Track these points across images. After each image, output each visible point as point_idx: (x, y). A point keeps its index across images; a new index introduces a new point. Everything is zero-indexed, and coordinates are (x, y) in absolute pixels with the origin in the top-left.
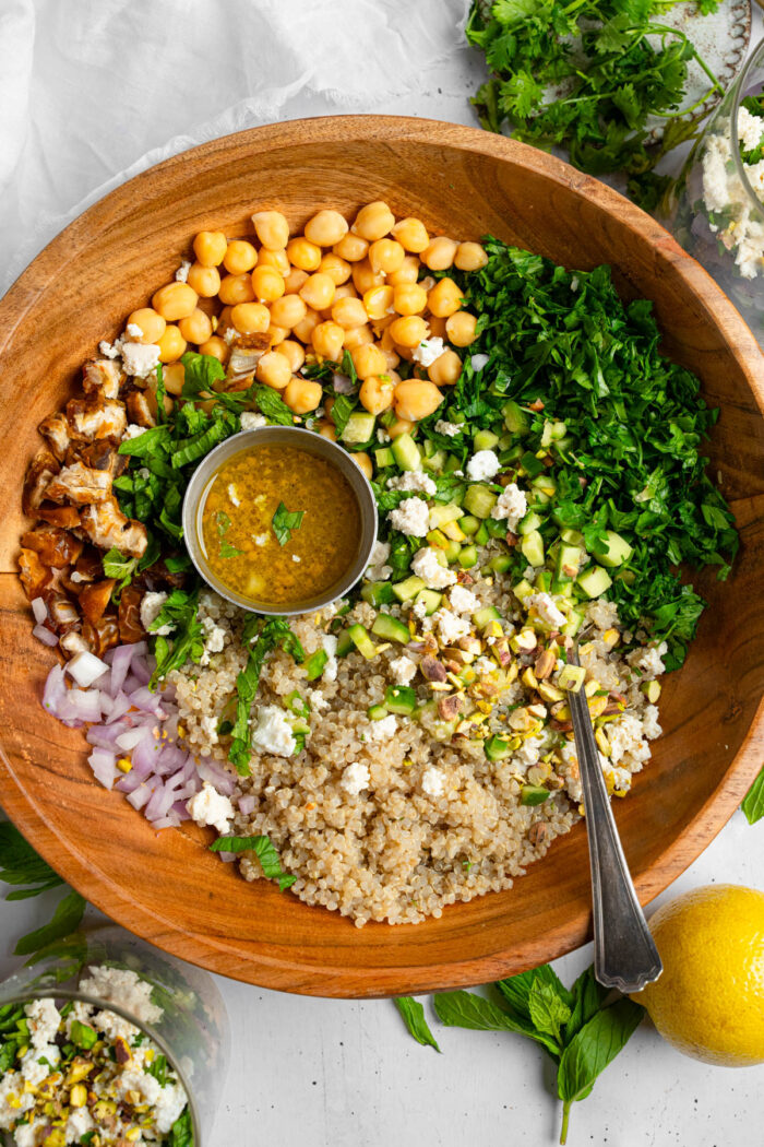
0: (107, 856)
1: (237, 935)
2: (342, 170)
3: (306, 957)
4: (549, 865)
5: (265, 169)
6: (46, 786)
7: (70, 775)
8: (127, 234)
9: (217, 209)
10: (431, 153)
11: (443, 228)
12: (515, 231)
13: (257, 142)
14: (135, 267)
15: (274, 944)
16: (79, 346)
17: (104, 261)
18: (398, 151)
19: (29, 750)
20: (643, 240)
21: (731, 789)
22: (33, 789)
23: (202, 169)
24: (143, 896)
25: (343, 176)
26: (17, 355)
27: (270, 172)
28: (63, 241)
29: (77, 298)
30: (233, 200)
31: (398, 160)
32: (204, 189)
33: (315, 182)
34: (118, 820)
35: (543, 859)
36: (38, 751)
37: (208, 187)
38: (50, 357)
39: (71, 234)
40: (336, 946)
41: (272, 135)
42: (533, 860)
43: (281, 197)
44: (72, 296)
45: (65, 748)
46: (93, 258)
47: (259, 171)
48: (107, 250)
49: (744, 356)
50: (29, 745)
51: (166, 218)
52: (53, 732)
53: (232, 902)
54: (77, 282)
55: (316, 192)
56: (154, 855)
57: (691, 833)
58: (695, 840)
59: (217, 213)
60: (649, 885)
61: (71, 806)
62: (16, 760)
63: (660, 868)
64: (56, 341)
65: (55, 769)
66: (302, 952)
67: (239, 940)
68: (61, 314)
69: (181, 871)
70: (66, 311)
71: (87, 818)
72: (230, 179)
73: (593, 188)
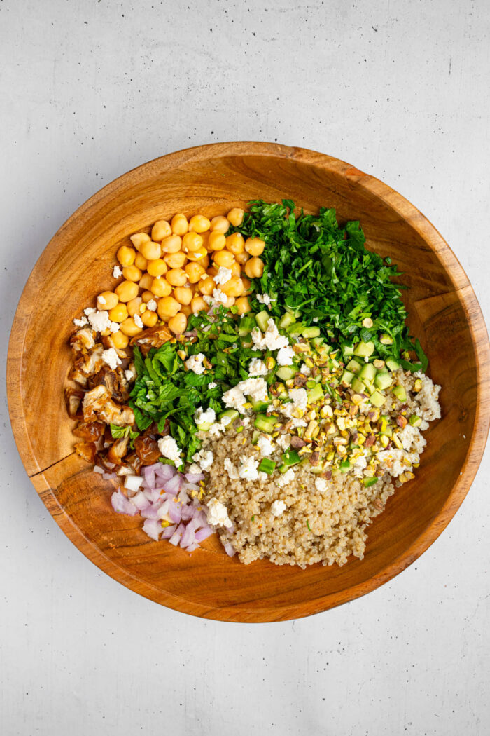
0: (167, 581)
1: (243, 600)
2: (161, 189)
3: (280, 602)
4: (390, 514)
5: (120, 205)
6: (127, 556)
7: (138, 543)
8: (62, 267)
9: (104, 233)
10: (204, 164)
11: (228, 194)
12: (267, 184)
13: (109, 194)
14: (73, 278)
15: (262, 598)
16: (62, 327)
17: (55, 285)
18: (186, 169)
19: (112, 541)
20: (338, 174)
21: (473, 460)
22: (120, 562)
23: (86, 220)
24: (191, 596)
25: (162, 191)
26: (31, 351)
27: (123, 205)
28: (30, 285)
29: (50, 308)
30: (110, 225)
31: (188, 173)
32: (91, 228)
33: (149, 199)
34: (168, 556)
35: (384, 512)
36: (118, 539)
37: (93, 226)
38: (49, 341)
39: (33, 280)
40: (293, 590)
41: (115, 188)
42: (379, 513)
43: (135, 212)
44: (47, 309)
45: (130, 529)
46: (49, 287)
47: (116, 207)
48: (54, 280)
49: (414, 222)
50: (112, 539)
51: (79, 249)
52: (122, 524)
53: (236, 580)
54: (46, 301)
55: (152, 203)
56: (191, 567)
57: (457, 488)
58: (460, 492)
59: (105, 234)
60: (442, 521)
61: (143, 561)
62: (107, 551)
63: (446, 511)
64: (49, 332)
65: (129, 543)
66: (277, 599)
67: (244, 603)
68: (45, 320)
69: (207, 571)
70: (47, 317)
71: (152, 563)
72: (103, 218)
73: (300, 153)
